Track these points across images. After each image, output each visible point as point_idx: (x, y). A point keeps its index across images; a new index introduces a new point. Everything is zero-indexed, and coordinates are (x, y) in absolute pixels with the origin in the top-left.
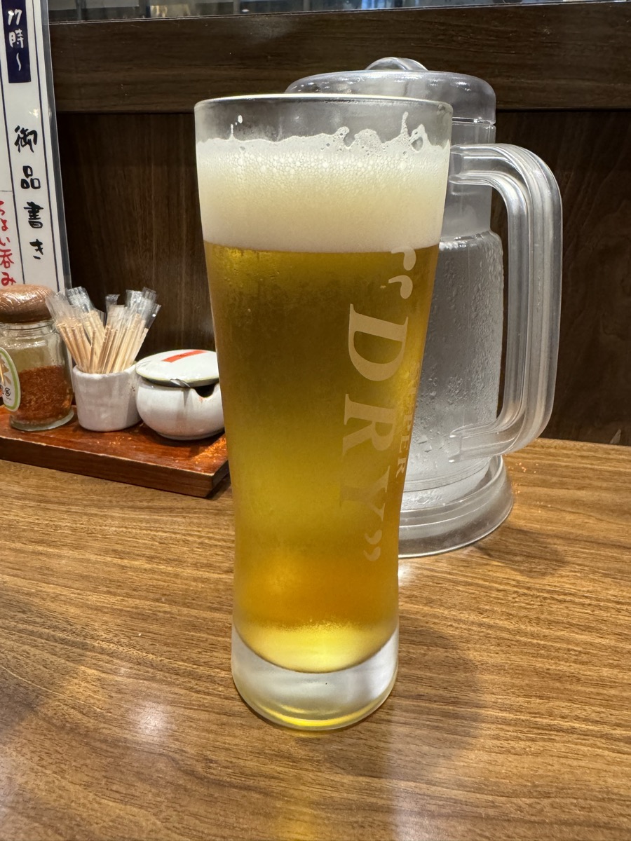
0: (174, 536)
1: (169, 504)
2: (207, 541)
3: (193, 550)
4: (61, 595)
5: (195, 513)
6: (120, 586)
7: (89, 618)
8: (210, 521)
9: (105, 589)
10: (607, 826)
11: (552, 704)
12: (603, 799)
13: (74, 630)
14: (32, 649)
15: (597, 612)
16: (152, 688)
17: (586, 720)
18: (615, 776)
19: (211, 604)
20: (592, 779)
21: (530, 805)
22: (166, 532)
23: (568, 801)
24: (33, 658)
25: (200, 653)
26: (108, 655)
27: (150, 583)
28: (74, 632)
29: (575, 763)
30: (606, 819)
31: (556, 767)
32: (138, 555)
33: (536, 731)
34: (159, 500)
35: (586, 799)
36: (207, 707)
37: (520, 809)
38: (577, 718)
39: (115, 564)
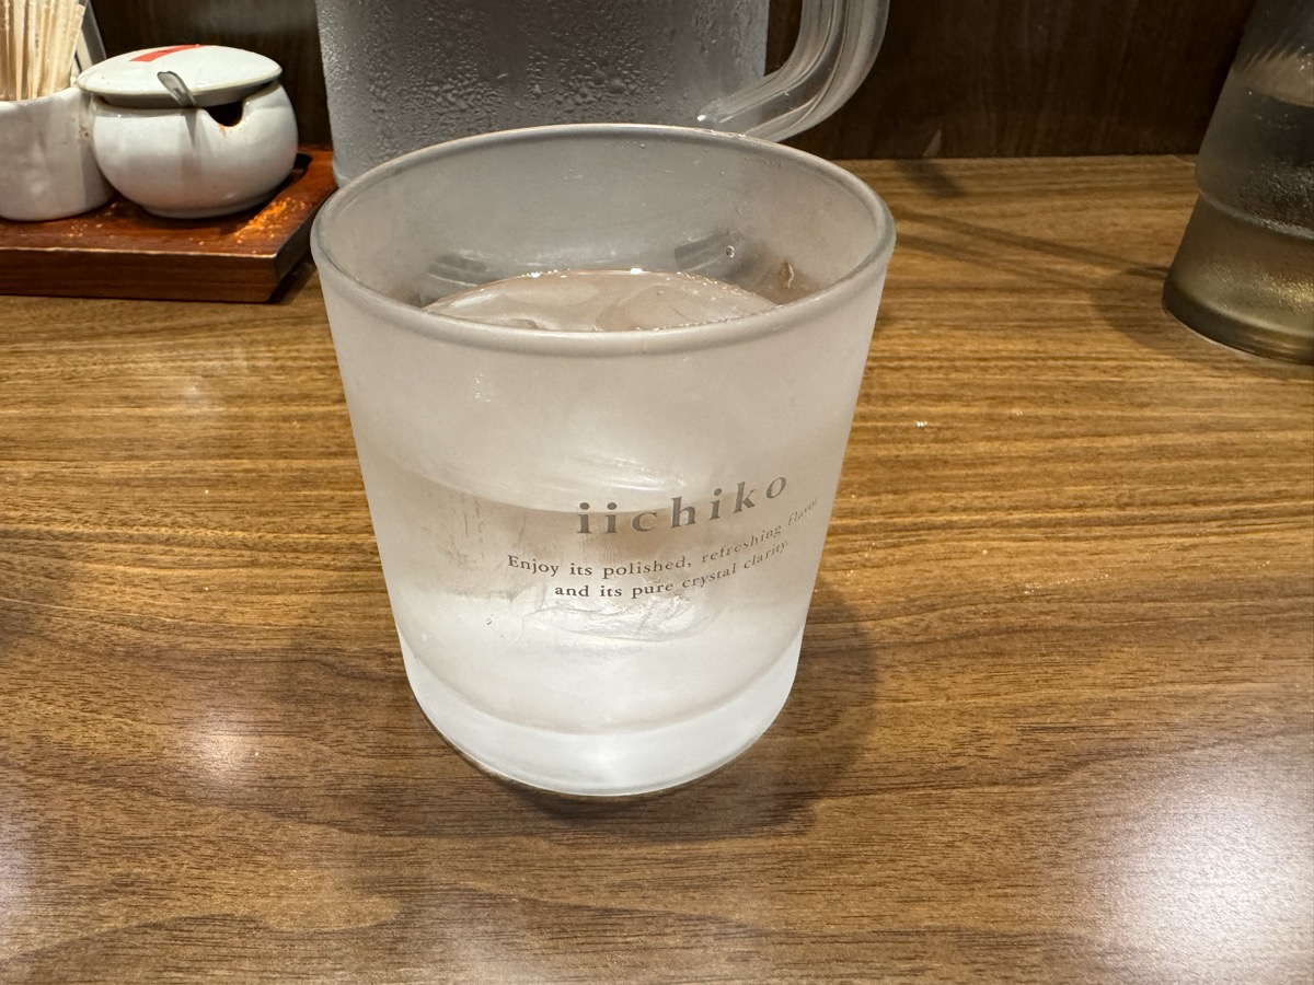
0: (226, 363)
1: (204, 320)
2: (290, 363)
3: (268, 379)
4: (42, 473)
5: (255, 327)
6: (149, 446)
7: (107, 498)
8: (287, 335)
9: (124, 453)
10: (1024, 630)
11: (911, 498)
12: (1012, 599)
13: (86, 518)
14: (16, 556)
15: (953, 375)
16: (257, 576)
17: (966, 510)
18: (1024, 569)
19: (324, 449)
20: (992, 578)
21: (910, 624)
22: (210, 360)
23: (964, 609)
24: (19, 568)
25: (326, 517)
26: (161, 543)
27: (206, 433)
28: (87, 522)
29: (962, 563)
30: (1022, 622)
31: (937, 572)
32: (170, 398)
33: (896, 534)
34: (183, 315)
35: (988, 603)
36: (361, 586)
37: (895, 631)
38: (954, 509)
39: (131, 417)
